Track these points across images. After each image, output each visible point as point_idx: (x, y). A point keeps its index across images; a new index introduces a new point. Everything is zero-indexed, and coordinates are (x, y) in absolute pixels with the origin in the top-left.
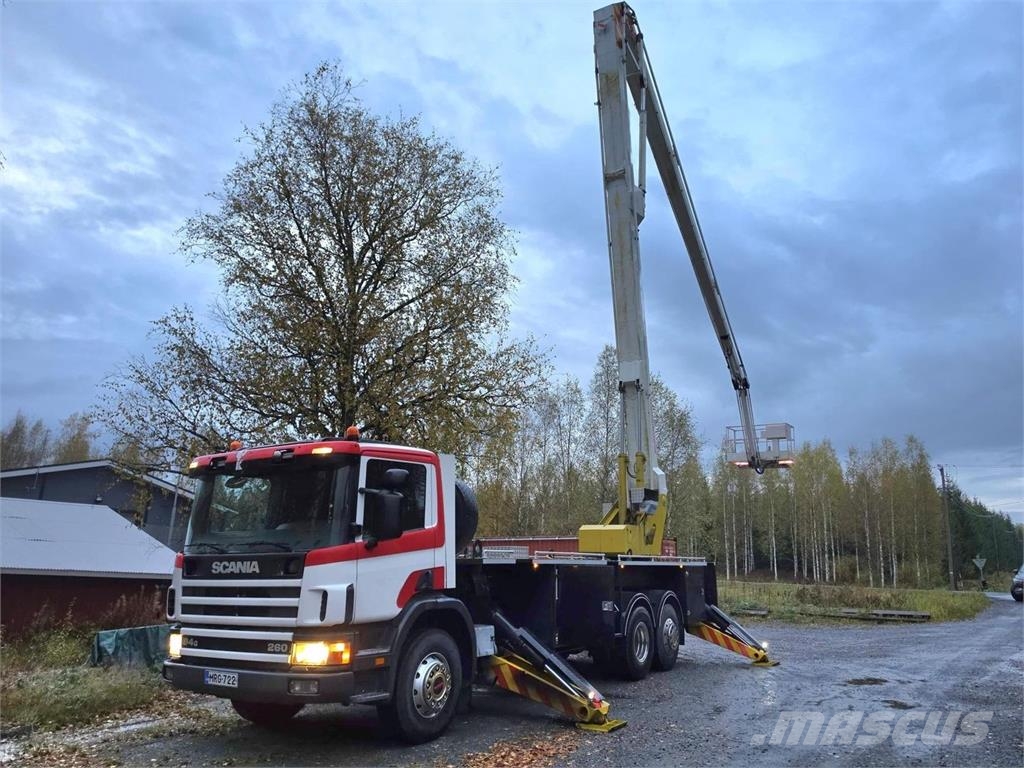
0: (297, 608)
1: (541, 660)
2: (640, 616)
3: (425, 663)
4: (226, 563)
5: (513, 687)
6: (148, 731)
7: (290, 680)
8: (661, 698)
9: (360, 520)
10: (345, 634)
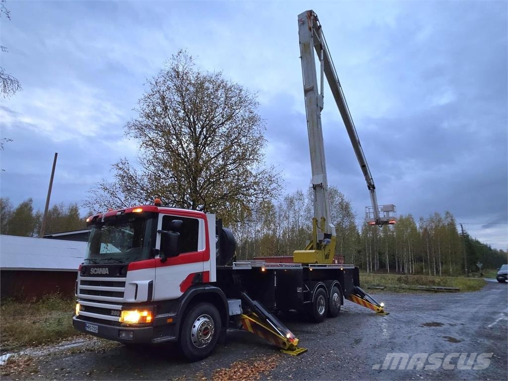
0: (123, 293)
1: (265, 317)
2: (320, 293)
3: (199, 320)
4: (96, 269)
5: (251, 330)
6: (74, 349)
7: (120, 330)
9: (158, 247)
10: (148, 307)
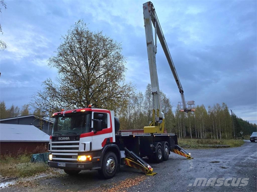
0: (78, 148)
1: (136, 159)
2: (159, 148)
3: (109, 160)
4: (62, 138)
5: (130, 165)
6: (45, 177)
7: (78, 164)
8: (165, 167)
9: (92, 127)
10: (90, 153)
